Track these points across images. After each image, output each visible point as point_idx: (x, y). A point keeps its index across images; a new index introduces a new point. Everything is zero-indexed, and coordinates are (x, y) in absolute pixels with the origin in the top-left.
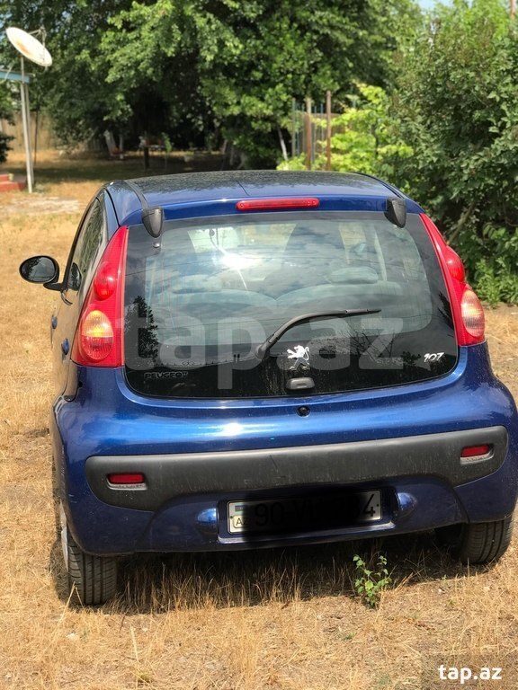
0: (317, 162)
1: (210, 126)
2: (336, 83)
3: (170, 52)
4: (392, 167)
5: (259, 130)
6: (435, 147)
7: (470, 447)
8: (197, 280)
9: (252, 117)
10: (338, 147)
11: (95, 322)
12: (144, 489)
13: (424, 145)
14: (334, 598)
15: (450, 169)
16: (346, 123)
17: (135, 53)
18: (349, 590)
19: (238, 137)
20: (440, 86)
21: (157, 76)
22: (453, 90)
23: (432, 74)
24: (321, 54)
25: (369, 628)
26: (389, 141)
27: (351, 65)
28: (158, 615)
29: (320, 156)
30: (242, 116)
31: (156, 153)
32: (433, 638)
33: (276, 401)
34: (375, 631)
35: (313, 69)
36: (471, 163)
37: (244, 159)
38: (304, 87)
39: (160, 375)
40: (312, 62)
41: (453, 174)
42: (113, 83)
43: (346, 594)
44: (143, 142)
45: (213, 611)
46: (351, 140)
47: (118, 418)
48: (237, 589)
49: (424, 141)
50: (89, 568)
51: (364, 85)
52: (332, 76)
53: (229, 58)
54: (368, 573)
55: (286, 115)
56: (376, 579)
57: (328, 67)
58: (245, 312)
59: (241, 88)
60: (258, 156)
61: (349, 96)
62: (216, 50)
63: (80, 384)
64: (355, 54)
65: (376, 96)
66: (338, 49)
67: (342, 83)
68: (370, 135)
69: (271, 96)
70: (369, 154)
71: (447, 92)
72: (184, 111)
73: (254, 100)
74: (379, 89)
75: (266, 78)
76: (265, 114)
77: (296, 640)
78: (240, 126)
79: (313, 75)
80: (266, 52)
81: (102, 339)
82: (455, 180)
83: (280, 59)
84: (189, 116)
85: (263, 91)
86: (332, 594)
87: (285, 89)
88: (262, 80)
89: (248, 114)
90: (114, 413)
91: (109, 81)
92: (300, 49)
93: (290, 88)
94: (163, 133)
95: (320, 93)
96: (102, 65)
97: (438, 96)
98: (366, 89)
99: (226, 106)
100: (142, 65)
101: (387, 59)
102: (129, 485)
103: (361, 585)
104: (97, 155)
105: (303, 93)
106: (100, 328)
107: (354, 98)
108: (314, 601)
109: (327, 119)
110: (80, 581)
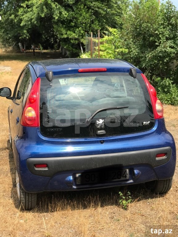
0: (94, 54)
1: (56, 42)
2: (100, 27)
3: (43, 16)
4: (121, 57)
5: (73, 43)
6: (137, 50)
7: (159, 154)
8: (62, 96)
9: (71, 39)
10: (101, 49)
11: (29, 111)
12: (47, 169)
13: (133, 49)
14: (112, 206)
15: (142, 57)
16: (105, 41)
17: (30, 16)
18: (117, 204)
19: (66, 45)
20: (138, 29)
21: (38, 24)
22: (143, 30)
23: (136, 24)
24: (95, 17)
25: (125, 217)
26: (119, 47)
27: (105, 21)
28: (51, 213)
29: (95, 52)
30: (68, 38)
31: (37, 51)
32: (147, 220)
33: (93, 138)
34: (127, 218)
35: (92, 22)
36: (149, 55)
37: (68, 53)
38: (89, 28)
39: (52, 130)
40: (91, 20)
41: (143, 59)
42: (23, 26)
43: (116, 205)
44: (33, 47)
45: (70, 212)
46: (106, 47)
47: (38, 145)
48: (78, 204)
49: (133, 47)
50: (27, 197)
51: (110, 28)
52: (99, 25)
53: (63, 18)
54: (124, 197)
55: (82, 38)
56: (127, 200)
57: (97, 21)
58: (78, 108)
59: (67, 28)
60: (73, 52)
61: (105, 32)
62: (59, 15)
63: (24, 133)
64: (106, 17)
65: (115, 32)
66: (100, 15)
67: (102, 27)
68: (112, 45)
69: (77, 31)
70: (112, 52)
71: (141, 31)
72: (47, 36)
73: (71, 33)
74: (115, 30)
75: (76, 25)
76: (75, 38)
77: (100, 221)
78: (67, 42)
79: (92, 24)
80: (76, 16)
81: (32, 117)
82: (144, 61)
83: (80, 18)
84: (48, 38)
85: (75, 29)
86: (111, 205)
87: (82, 29)
88: (74, 26)
89: (70, 37)
90: (36, 143)
91: (21, 25)
92: (88, 15)
93: (84, 29)
94: (39, 44)
95: (94, 31)
96: (19, 20)
97: (137, 32)
98: (111, 30)
99: (62, 34)
100: (33, 20)
101: (117, 19)
102: (42, 168)
103: (121, 202)
104: (16, 51)
105: (88, 30)
106: (31, 113)
107: (107, 32)
108: (105, 207)
109: (98, 39)
110: (24, 202)
